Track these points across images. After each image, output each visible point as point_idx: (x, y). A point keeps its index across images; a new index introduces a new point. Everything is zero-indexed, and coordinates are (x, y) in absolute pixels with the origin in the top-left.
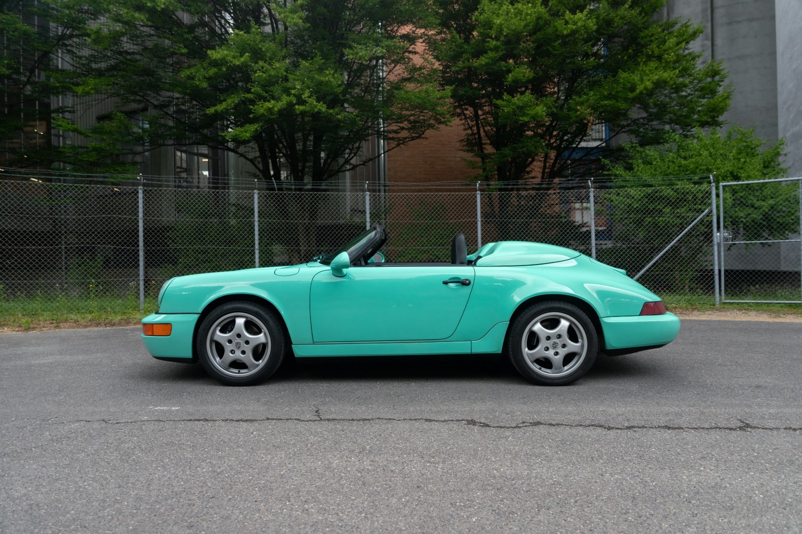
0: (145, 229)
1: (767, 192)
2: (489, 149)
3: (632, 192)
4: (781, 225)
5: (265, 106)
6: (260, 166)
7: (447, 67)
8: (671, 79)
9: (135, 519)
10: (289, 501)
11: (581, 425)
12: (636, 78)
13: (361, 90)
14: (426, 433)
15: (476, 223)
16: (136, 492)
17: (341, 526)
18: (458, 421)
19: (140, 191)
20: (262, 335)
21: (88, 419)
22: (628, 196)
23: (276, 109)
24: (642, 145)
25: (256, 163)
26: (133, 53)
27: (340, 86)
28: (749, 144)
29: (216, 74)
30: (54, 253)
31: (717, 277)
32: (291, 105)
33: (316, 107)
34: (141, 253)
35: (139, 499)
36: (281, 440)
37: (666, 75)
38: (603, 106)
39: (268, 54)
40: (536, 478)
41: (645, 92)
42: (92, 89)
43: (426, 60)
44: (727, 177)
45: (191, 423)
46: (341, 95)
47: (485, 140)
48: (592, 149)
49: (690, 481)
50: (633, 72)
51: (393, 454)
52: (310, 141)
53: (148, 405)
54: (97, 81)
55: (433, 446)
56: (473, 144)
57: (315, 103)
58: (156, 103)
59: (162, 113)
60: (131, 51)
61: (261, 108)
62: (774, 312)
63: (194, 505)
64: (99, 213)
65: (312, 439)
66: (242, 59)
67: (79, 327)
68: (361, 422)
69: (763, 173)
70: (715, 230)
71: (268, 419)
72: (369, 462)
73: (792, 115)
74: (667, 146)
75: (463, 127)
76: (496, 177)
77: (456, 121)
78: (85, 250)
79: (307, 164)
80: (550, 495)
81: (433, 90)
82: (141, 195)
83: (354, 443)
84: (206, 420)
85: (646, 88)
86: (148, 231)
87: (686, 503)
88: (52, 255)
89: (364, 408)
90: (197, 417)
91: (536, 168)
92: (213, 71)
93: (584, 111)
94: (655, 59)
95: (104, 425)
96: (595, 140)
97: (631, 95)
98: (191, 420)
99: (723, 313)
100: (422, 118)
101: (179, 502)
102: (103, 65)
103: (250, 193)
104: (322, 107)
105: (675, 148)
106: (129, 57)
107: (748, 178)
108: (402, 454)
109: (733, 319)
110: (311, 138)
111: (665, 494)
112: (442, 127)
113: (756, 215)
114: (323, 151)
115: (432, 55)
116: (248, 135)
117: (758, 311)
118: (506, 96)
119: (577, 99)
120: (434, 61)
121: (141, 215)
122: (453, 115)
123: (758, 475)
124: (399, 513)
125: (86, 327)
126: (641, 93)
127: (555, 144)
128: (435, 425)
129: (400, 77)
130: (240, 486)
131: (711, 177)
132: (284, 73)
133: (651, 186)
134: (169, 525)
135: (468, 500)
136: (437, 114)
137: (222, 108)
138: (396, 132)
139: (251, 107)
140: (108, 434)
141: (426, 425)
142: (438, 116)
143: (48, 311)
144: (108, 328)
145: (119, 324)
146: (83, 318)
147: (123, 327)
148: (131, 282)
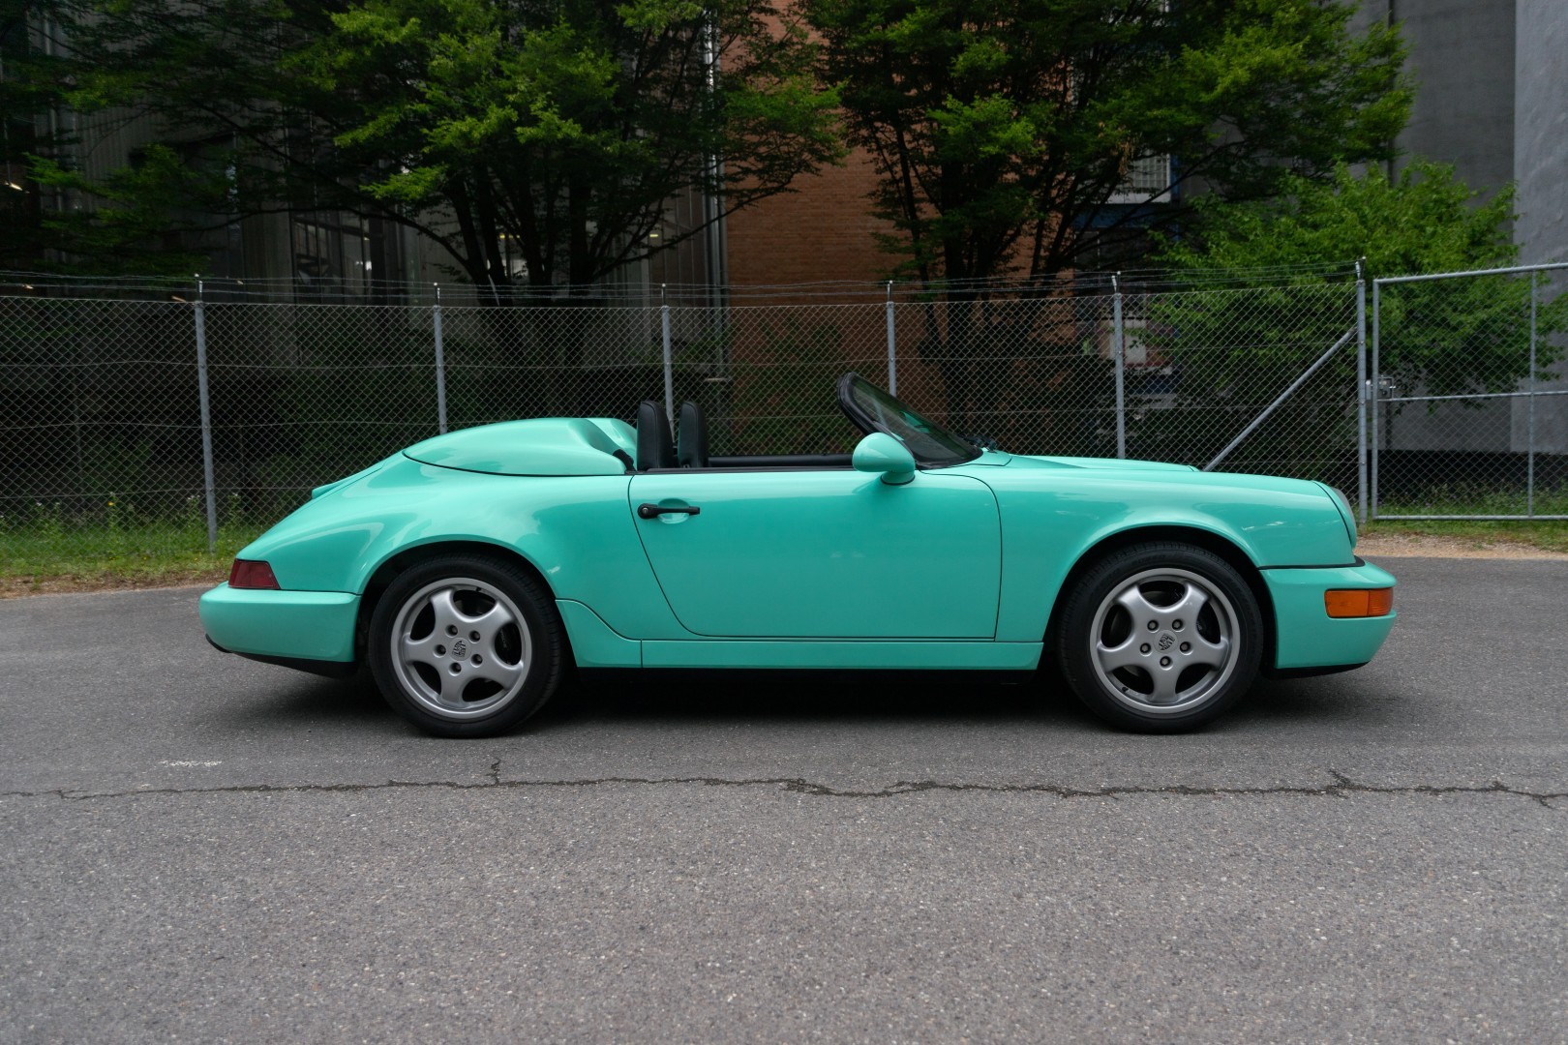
0: (212, 388)
1: (1475, 294)
2: (928, 211)
3: (1204, 297)
4: (1505, 361)
5: (453, 129)
6: (463, 252)
7: (838, 40)
8: (1287, 62)
9: (49, 1006)
10: (371, 965)
11: (1013, 788)
12: (1215, 61)
13: (665, 91)
14: (698, 809)
15: (886, 366)
16: (70, 947)
17: (458, 1018)
18: (771, 781)
19: (199, 311)
21: (30, 789)
22: (1198, 306)
23: (476, 135)
24: (1232, 199)
25: (454, 245)
26: (191, 19)
27: (609, 84)
28: (1444, 195)
29: (351, 63)
30: (27, 439)
31: (1363, 470)
32: (507, 125)
33: (559, 129)
34: (206, 437)
35: (71, 963)
36: (401, 830)
37: (1277, 54)
38: (1150, 121)
39: (459, 19)
40: (886, 904)
41: (1233, 90)
42: (101, 97)
43: (792, 29)
44: (1395, 265)
45: (234, 794)
46: (611, 104)
47: (919, 193)
48: (1136, 207)
49: (1190, 907)
50: (1212, 50)
51: (616, 858)
52: (562, 197)
53: (160, 757)
54: (112, 79)
55: (701, 839)
56: (896, 201)
57: (557, 121)
58: (242, 123)
59: (255, 144)
60: (185, 14)
61: (451, 131)
62: (1472, 539)
63: (177, 975)
64: (114, 356)
65: (465, 826)
66: (404, 31)
67: (79, 590)
68: (576, 789)
69: (1471, 256)
70: (1362, 374)
71: (391, 784)
72: (561, 875)
73: (1541, 135)
74: (1279, 200)
75: (872, 167)
76: (943, 267)
77: (860, 153)
78: (91, 433)
79: (558, 247)
80: (900, 943)
81: (806, 91)
82: (199, 319)
83: (547, 833)
84: (267, 788)
85: (1235, 83)
86: (219, 392)
87: (1168, 955)
88: (22, 444)
89: (591, 757)
90: (249, 783)
91: (1023, 251)
92: (344, 57)
93: (1110, 130)
94: (1257, 21)
95: (56, 801)
96: (1139, 191)
97: (1205, 97)
98: (234, 789)
99: (1371, 542)
100: (785, 148)
101: (149, 969)
102: (129, 45)
103: (425, 311)
104: (571, 129)
105: (1295, 203)
106: (180, 28)
107: (1437, 266)
108: (633, 857)
109: (1387, 555)
110: (565, 192)
111: (1132, 937)
112: (825, 166)
113: (1451, 342)
114: (591, 219)
115: (805, 16)
116: (420, 189)
117: (1441, 536)
118: (950, 102)
119: (1099, 106)
120: (807, 28)
121: (202, 359)
122: (853, 143)
123: (1331, 891)
124: (584, 986)
125: (94, 588)
126: (1227, 91)
127: (1058, 201)
128: (721, 793)
129: (740, 64)
130: (284, 932)
131: (1358, 267)
132: (493, 59)
133: (1243, 285)
134: (112, 1020)
135: (733, 956)
136: (815, 141)
137: (367, 133)
138: (732, 178)
139: (425, 131)
140: (58, 822)
141: (703, 793)
142: (818, 146)
143: (21, 556)
144: (138, 590)
145: (161, 583)
146: (91, 571)
147: (169, 588)
148: (189, 496)
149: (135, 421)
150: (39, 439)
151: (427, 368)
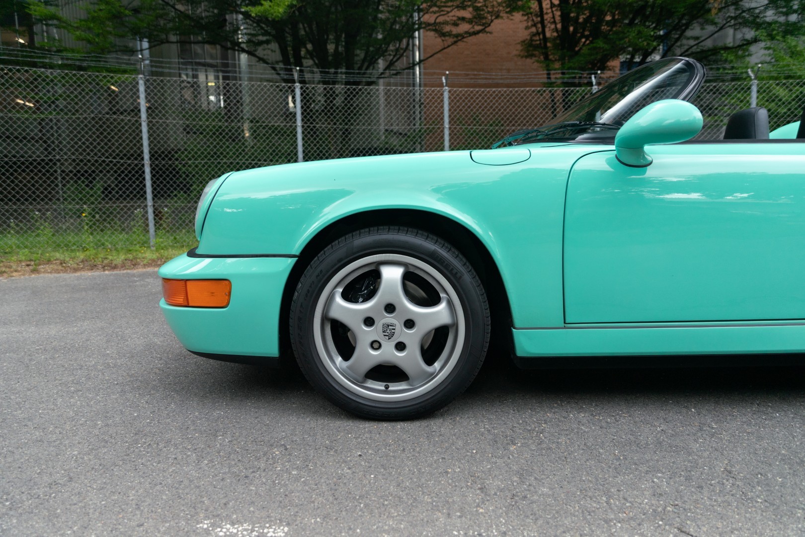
19: (141, 82)
20: (442, 306)
34: (147, 170)
56: (536, 46)
64: (85, 111)
67: (65, 272)
82: (142, 88)
86: (155, 139)
116: (281, 10)
121: (143, 116)
125: (75, 270)
143: (26, 247)
144: (107, 272)
145: (122, 267)
146: (73, 258)
147: (129, 271)
148: (136, 209)
149: (100, 157)
150: (35, 167)
151: (291, 126)
